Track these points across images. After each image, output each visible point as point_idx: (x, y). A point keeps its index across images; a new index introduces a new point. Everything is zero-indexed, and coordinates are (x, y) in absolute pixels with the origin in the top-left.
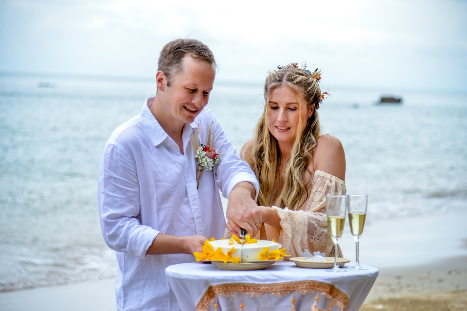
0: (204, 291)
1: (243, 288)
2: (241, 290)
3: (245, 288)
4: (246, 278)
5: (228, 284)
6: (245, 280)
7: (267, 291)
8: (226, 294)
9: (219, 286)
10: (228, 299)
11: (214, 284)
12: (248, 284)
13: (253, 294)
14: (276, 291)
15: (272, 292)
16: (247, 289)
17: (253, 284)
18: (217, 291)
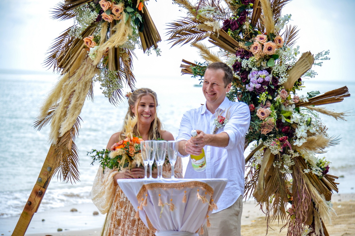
0: (140, 188)
1: (160, 185)
2: (159, 187)
3: (161, 186)
4: (162, 181)
5: (153, 183)
6: (161, 181)
7: (172, 187)
8: (152, 189)
9: (148, 185)
10: (152, 192)
11: (145, 184)
12: (163, 183)
13: (165, 188)
14: (177, 187)
15: (175, 187)
16: (162, 186)
17: (166, 183)
18: (147, 187)
